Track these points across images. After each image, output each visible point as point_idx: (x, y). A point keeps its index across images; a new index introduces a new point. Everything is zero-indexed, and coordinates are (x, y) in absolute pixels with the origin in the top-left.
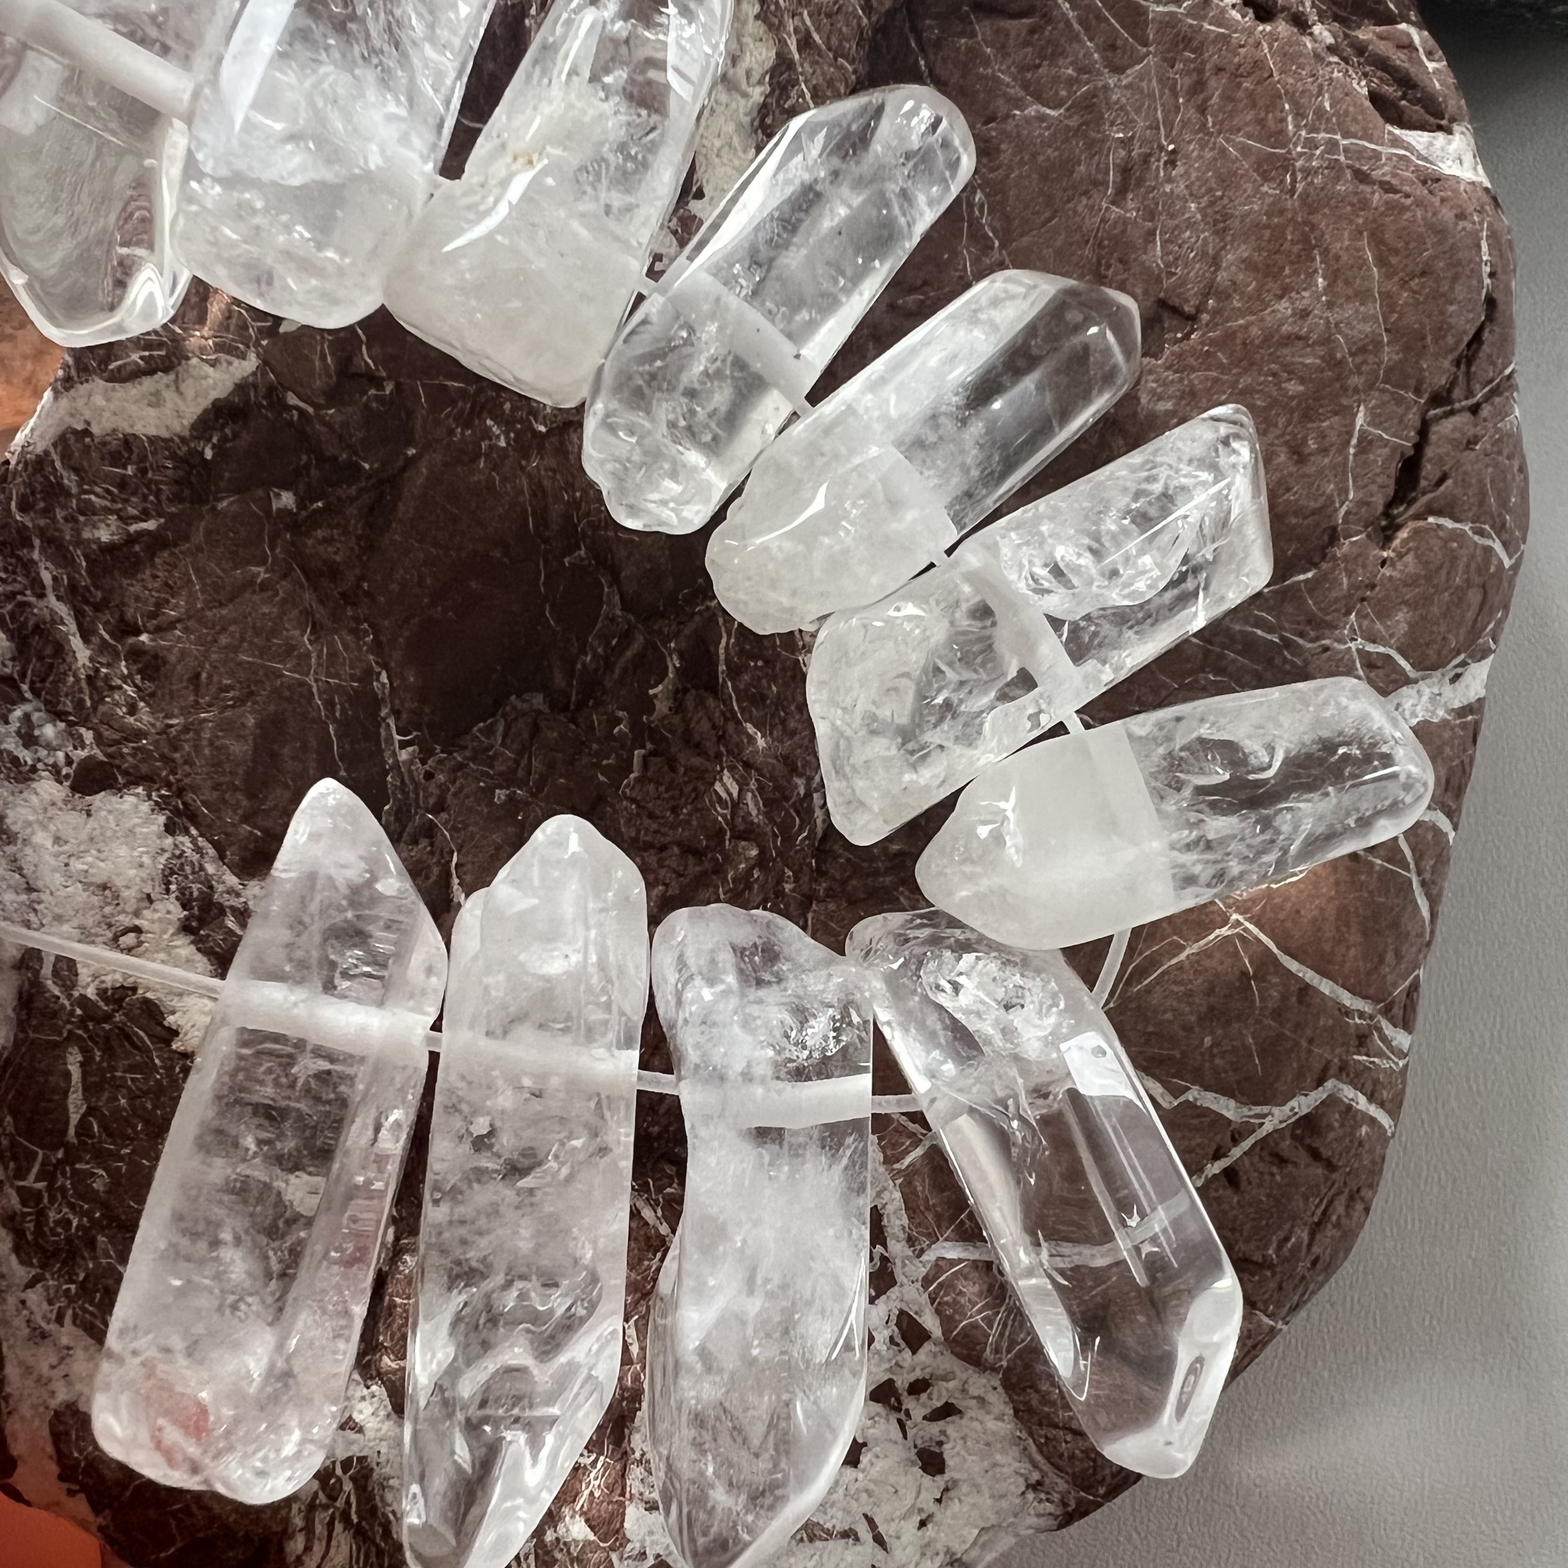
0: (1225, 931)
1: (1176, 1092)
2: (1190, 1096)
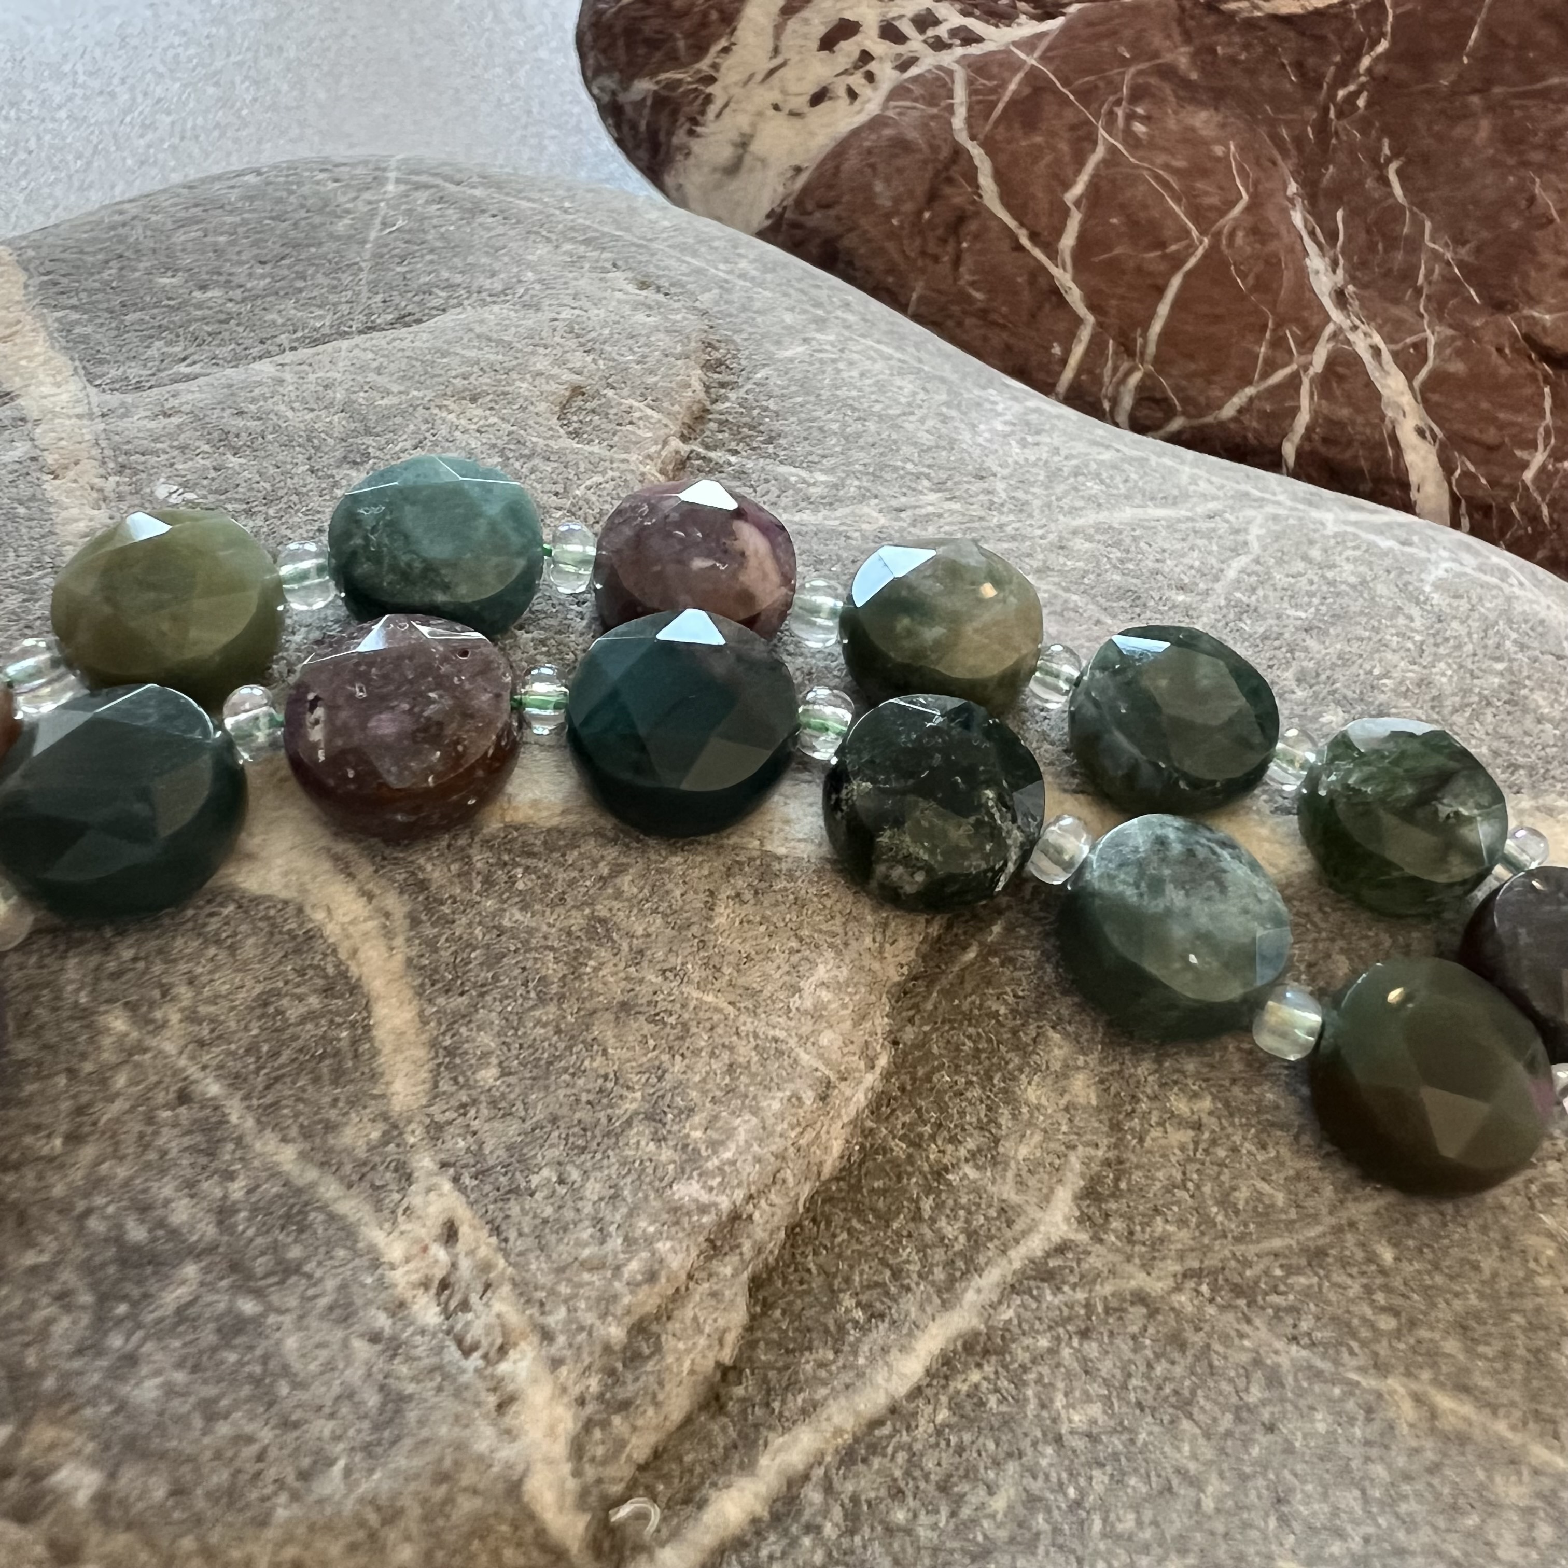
2: (1074, 212)
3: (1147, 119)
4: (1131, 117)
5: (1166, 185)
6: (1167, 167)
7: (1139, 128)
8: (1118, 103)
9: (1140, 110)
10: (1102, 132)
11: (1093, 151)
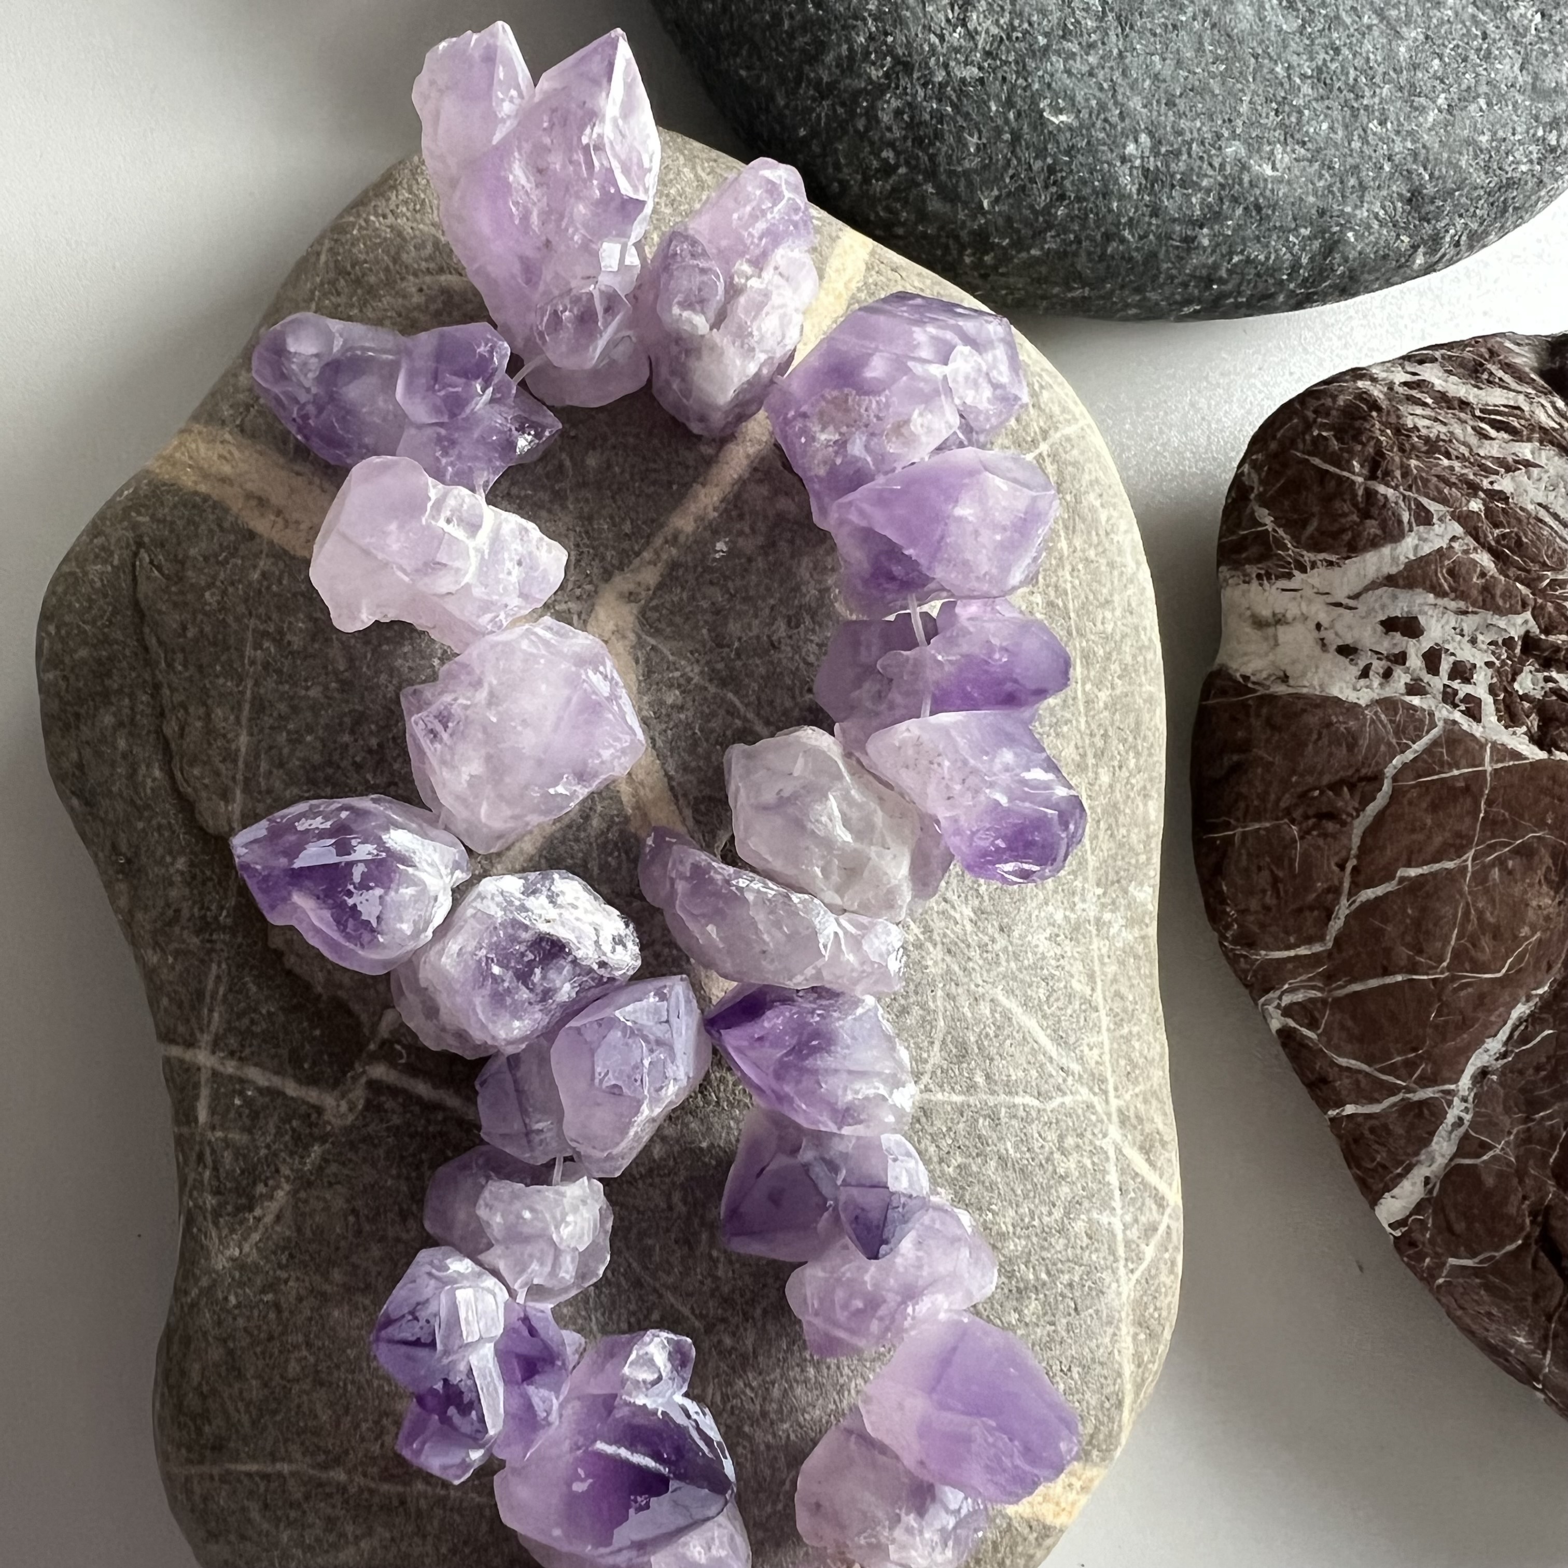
0: (1445, 964)
1: (1402, 880)
2: (1395, 882)
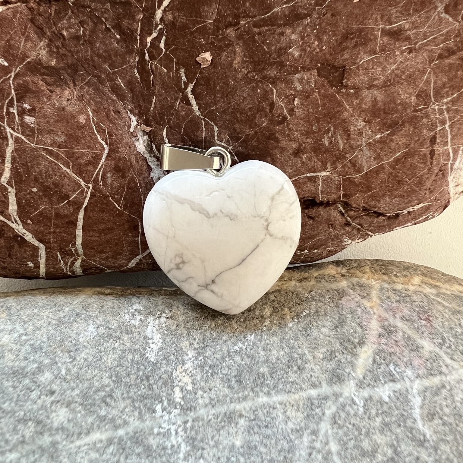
3: (32, 112)
4: (22, 113)
5: (57, 157)
6: (53, 144)
7: (29, 120)
8: (11, 104)
9: (26, 106)
10: (8, 130)
11: (7, 145)
